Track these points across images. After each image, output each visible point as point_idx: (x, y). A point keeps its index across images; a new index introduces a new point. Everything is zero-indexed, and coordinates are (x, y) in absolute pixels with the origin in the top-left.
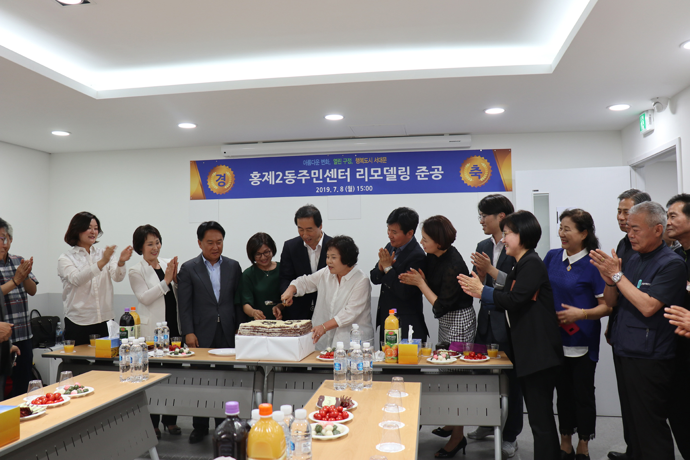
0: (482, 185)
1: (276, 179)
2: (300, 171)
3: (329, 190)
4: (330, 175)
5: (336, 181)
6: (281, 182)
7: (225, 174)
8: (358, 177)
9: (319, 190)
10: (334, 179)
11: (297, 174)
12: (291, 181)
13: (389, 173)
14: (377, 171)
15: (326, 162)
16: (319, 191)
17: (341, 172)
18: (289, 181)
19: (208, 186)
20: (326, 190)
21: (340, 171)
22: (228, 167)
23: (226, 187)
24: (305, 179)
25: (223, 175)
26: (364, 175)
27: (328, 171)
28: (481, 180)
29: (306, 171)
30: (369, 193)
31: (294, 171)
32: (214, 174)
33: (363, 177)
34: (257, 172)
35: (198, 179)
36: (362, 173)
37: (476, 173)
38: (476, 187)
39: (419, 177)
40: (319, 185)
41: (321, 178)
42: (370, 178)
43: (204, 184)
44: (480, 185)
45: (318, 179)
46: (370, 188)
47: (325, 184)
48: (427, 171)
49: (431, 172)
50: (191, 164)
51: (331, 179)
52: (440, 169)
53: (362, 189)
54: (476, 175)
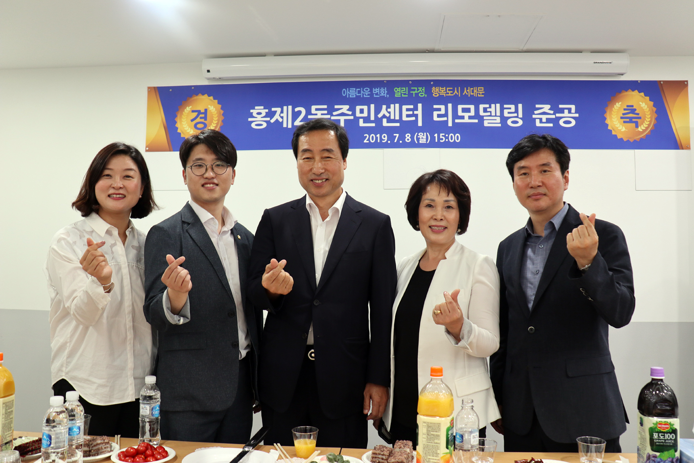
0: (641, 139)
1: (294, 118)
2: (336, 107)
3: (386, 138)
4: (388, 115)
5: (398, 124)
7: (206, 110)
8: (436, 118)
9: (369, 138)
10: (394, 121)
11: (331, 111)
13: (489, 114)
14: (467, 110)
15: (383, 92)
16: (369, 140)
17: (408, 110)
19: (177, 128)
20: (381, 139)
21: (404, 107)
22: (211, 98)
24: (345, 120)
25: (203, 111)
26: (446, 115)
27: (384, 107)
28: (640, 129)
29: (347, 107)
30: (454, 145)
31: (325, 107)
32: (188, 109)
33: (445, 119)
34: (262, 107)
35: (160, 117)
36: (443, 112)
37: (631, 118)
38: (631, 140)
39: (538, 121)
40: (369, 130)
41: (372, 118)
42: (457, 121)
43: (170, 126)
44: (638, 138)
45: (367, 120)
46: (456, 138)
47: (379, 129)
48: (552, 112)
49: (558, 115)
50: (149, 92)
51: (389, 120)
52: (573, 110)
53: (442, 139)
54: (631, 120)
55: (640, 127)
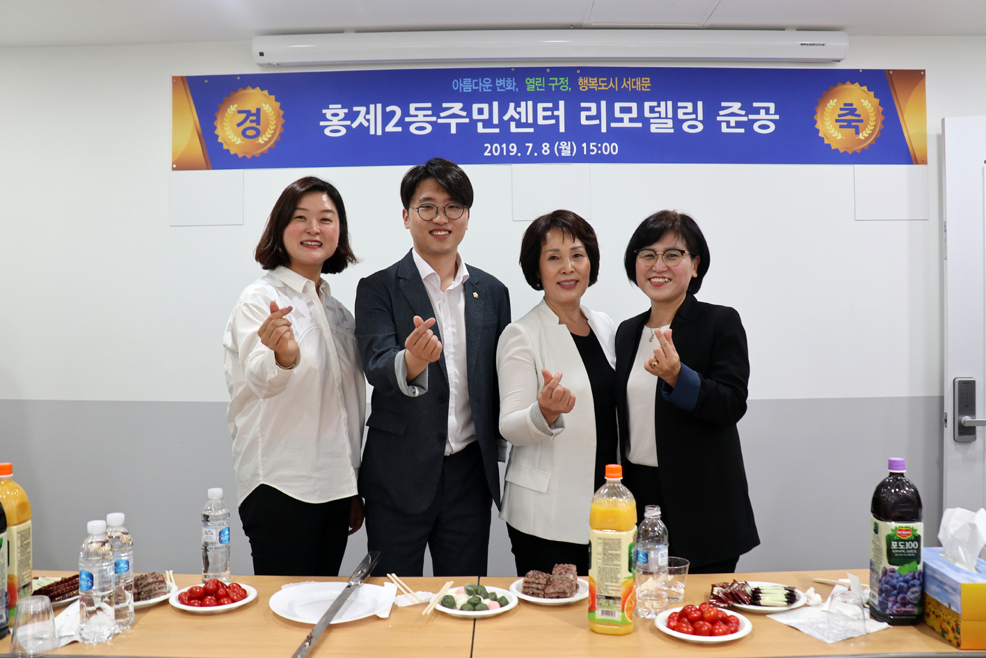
0: (863, 150)
1: (385, 124)
2: (445, 105)
3: (515, 150)
4: (517, 117)
5: (532, 130)
6: (399, 129)
7: (258, 110)
8: (584, 122)
9: (491, 149)
10: (526, 125)
11: (437, 111)
12: (423, 128)
13: (657, 115)
14: (629, 110)
15: (509, 85)
16: (491, 151)
17: (545, 109)
18: (418, 128)
19: (217, 136)
20: (508, 151)
21: (540, 106)
22: (266, 92)
23: (261, 140)
24: (457, 124)
25: (254, 111)
26: (598, 116)
27: (512, 105)
28: (861, 137)
29: (460, 105)
30: (610, 159)
31: (429, 105)
32: (233, 109)
33: (597, 122)
34: (340, 106)
35: (191, 119)
36: (593, 112)
37: (849, 121)
38: (850, 152)
39: (724, 125)
40: (491, 138)
41: (496, 121)
42: (613, 125)
43: (208, 134)
44: (858, 148)
45: (488, 123)
46: (612, 148)
47: (505, 136)
48: (743, 112)
49: (751, 117)
50: (174, 84)
51: (519, 124)
52: (772, 110)
53: (593, 151)
54: (849, 124)
55: (861, 134)
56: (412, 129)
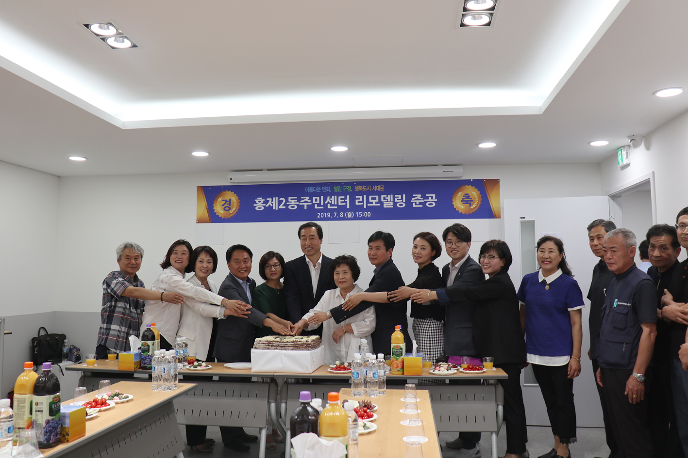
0: (473, 213)
1: (279, 205)
2: (302, 198)
3: (329, 215)
4: (330, 202)
5: (336, 207)
6: (284, 207)
7: (230, 200)
8: (357, 204)
10: (334, 205)
11: (299, 200)
12: (294, 207)
13: (387, 200)
14: (375, 199)
15: (328, 189)
16: (320, 216)
17: (341, 199)
18: (292, 207)
19: (214, 210)
20: (327, 216)
21: (340, 198)
22: (233, 192)
23: (231, 212)
24: (307, 205)
25: (228, 200)
26: (363, 201)
27: (329, 197)
28: (472, 207)
29: (308, 198)
30: (367, 219)
31: (296, 198)
32: (220, 199)
33: (362, 204)
34: (261, 198)
35: (204, 203)
36: (361, 200)
37: (467, 201)
38: (467, 214)
39: (414, 204)
40: (320, 211)
41: (322, 204)
42: (369, 205)
43: (210, 209)
44: (471, 212)
45: (319, 205)
46: (369, 214)
47: (326, 210)
48: (422, 199)
49: (425, 200)
50: (198, 189)
51: (331, 205)
52: (434, 197)
53: (360, 215)
56: (289, 207)
